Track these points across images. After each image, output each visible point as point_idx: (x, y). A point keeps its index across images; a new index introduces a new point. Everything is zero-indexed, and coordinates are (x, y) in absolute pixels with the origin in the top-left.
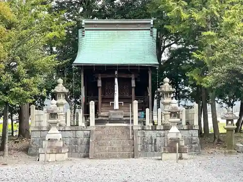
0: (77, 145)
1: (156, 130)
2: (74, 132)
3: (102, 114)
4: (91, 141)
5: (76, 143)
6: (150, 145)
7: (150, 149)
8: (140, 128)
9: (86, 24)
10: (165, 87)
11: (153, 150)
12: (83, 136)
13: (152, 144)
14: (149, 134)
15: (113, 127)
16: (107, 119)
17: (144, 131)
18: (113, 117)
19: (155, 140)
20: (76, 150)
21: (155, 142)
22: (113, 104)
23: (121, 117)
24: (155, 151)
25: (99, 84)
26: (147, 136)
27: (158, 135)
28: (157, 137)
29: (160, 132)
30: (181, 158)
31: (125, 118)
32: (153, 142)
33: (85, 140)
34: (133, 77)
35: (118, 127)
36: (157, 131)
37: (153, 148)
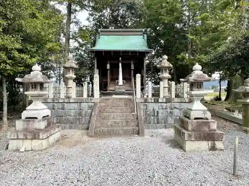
0: (81, 117)
1: (158, 102)
2: (78, 104)
3: (110, 88)
4: (93, 113)
5: (80, 114)
6: (152, 117)
7: (152, 122)
8: (143, 101)
9: (101, 31)
10: (165, 63)
11: (156, 122)
12: (87, 108)
13: (154, 116)
14: (152, 106)
15: (117, 99)
16: (114, 92)
17: (147, 103)
18: (118, 91)
19: (158, 112)
20: (79, 121)
21: (158, 114)
22: (118, 82)
23: (124, 90)
24: (158, 123)
25: (108, 66)
26: (149, 108)
27: (160, 107)
28: (159, 109)
29: (162, 104)
30: (213, 148)
31: (126, 92)
32: (156, 114)
33: (90, 111)
34: (132, 62)
35: (121, 99)
36: (159, 104)
37: (156, 119)
